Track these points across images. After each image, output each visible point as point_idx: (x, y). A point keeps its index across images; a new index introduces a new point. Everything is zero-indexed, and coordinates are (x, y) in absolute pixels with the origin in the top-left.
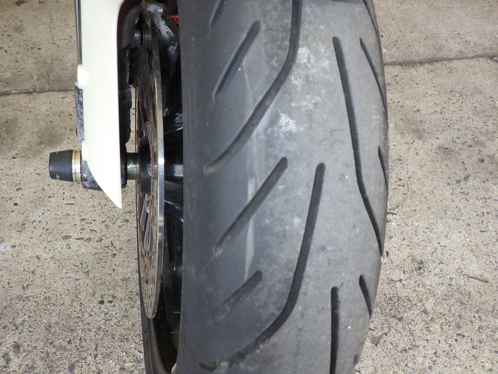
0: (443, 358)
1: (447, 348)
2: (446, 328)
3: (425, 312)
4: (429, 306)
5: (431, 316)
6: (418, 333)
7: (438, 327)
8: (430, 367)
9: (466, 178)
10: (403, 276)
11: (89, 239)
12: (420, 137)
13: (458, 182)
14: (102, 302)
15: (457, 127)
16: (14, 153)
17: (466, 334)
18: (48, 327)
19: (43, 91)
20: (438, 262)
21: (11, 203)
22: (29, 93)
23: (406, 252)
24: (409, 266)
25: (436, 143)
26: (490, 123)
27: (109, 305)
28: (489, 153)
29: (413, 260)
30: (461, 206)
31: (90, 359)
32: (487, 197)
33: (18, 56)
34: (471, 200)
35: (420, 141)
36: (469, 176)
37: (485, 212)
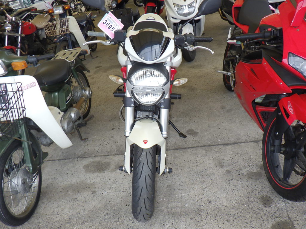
0: (208, 224)
1: (210, 222)
2: (211, 217)
3: (207, 213)
4: (208, 212)
5: (208, 214)
6: (203, 218)
7: (209, 217)
8: (204, 226)
9: (232, 179)
10: (204, 204)
11: (125, 192)
12: (222, 168)
13: (229, 180)
14: (126, 206)
15: (235, 164)
16: (109, 171)
17: (216, 219)
18: (114, 210)
19: (117, 154)
20: (215, 201)
21: (108, 183)
22: (114, 155)
23: (207, 198)
24: (206, 202)
25: (226, 169)
26: (246, 163)
27: (128, 206)
28: (242, 172)
29: (208, 201)
30: (227, 187)
31: (123, 217)
32: (236, 185)
33: (112, 145)
34: (231, 186)
35: (221, 169)
36: (233, 179)
37: (234, 189)
